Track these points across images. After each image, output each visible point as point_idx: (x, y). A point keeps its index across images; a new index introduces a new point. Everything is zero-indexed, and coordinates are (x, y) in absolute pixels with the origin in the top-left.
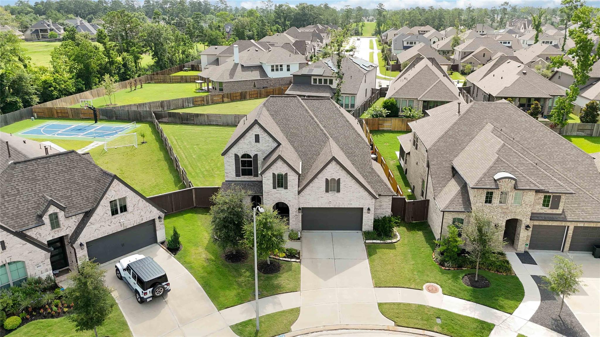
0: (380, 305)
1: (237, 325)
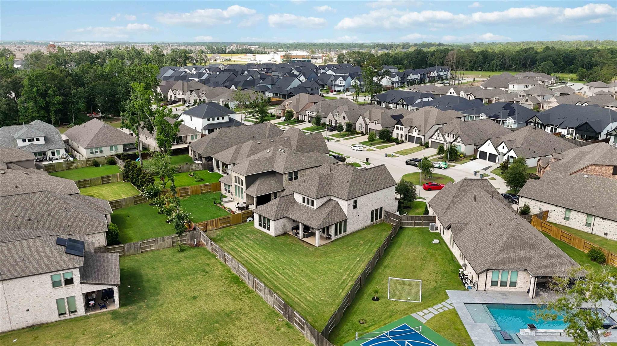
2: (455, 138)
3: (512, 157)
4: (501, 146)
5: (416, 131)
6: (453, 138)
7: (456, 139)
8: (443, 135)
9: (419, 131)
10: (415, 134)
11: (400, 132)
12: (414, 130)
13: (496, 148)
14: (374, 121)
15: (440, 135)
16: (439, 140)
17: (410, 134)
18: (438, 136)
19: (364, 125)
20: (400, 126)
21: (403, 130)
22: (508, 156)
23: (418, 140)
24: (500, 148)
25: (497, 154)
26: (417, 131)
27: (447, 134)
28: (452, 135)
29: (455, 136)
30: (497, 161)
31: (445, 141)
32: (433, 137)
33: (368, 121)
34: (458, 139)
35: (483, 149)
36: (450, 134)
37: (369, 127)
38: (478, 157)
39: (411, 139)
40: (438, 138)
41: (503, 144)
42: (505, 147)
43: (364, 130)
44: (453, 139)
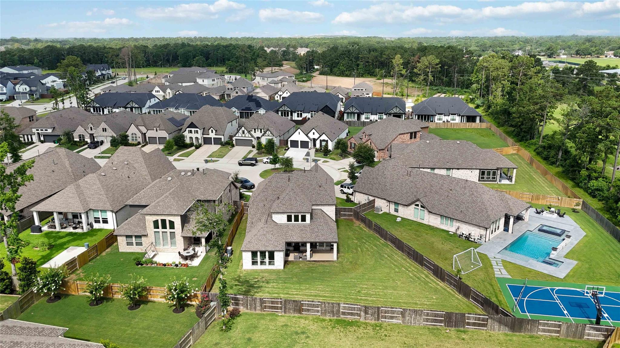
2: (263, 132)
3: (324, 140)
4: (311, 133)
5: (212, 132)
6: (261, 132)
7: (265, 133)
8: (249, 132)
9: (216, 131)
10: (212, 135)
11: (194, 135)
12: (210, 131)
13: (307, 135)
14: (155, 128)
15: (246, 132)
16: (245, 137)
17: (205, 136)
18: (243, 132)
19: (139, 135)
20: (193, 130)
21: (198, 133)
22: (321, 140)
23: (217, 141)
24: (311, 135)
25: (309, 140)
26: (214, 131)
27: (253, 130)
28: (259, 130)
29: (263, 130)
30: (310, 146)
31: (252, 136)
32: (237, 135)
33: (144, 130)
34: (267, 133)
35: (293, 138)
36: (256, 130)
37: (147, 135)
38: (289, 146)
39: (207, 141)
40: (243, 135)
41: (314, 131)
42: (316, 133)
43: (140, 140)
44: (262, 134)
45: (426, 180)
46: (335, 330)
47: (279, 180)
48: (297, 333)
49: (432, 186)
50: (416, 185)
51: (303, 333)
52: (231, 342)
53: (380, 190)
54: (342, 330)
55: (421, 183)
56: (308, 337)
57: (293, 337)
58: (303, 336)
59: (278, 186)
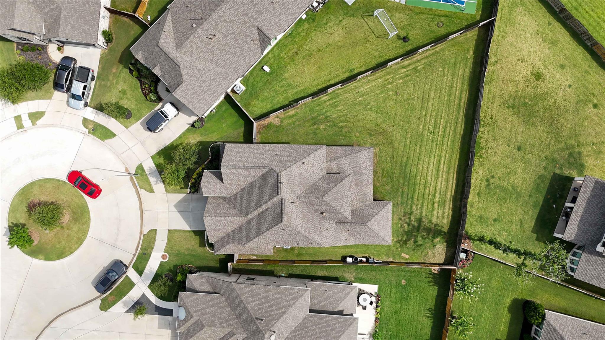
0: (156, 230)
1: (142, 166)
45: (232, 18)
46: (484, 156)
47: (295, 215)
48: (488, 185)
49: (247, 14)
50: (233, 33)
51: (488, 181)
52: (498, 233)
53: (223, 82)
54: (484, 150)
55: (234, 26)
56: (493, 177)
57: (493, 188)
58: (492, 181)
59: (302, 216)
